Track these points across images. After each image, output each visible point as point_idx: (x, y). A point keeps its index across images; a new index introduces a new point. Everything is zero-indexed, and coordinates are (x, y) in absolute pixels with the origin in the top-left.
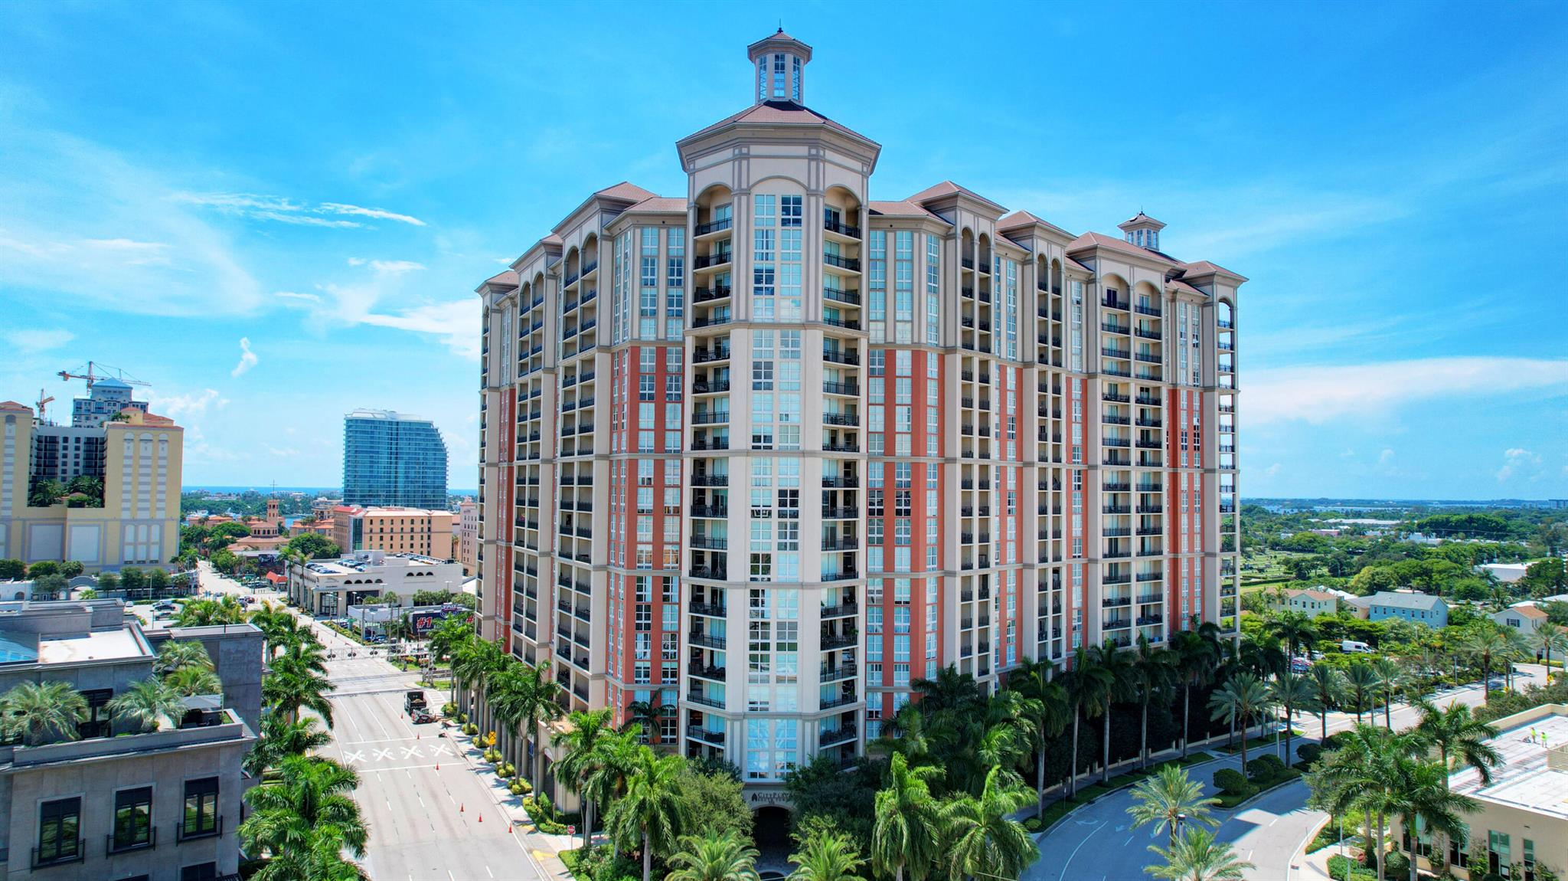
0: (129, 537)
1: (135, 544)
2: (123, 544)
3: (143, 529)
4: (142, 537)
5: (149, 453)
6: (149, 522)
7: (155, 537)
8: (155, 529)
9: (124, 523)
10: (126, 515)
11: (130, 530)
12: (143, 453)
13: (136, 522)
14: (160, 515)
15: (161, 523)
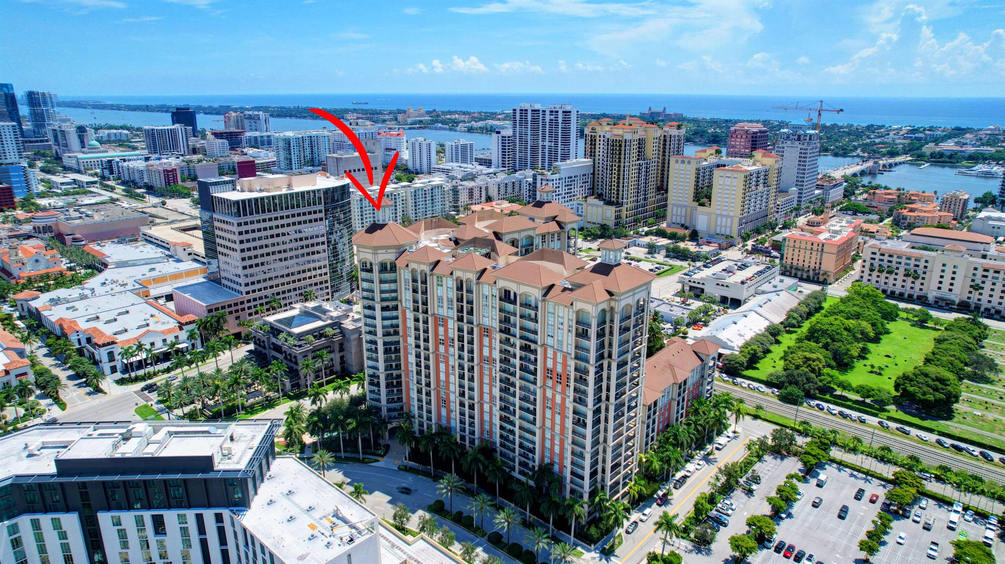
0: (719, 223)
1: (721, 226)
2: (716, 225)
3: (724, 219)
4: (724, 224)
5: (729, 183)
6: (727, 216)
7: (729, 225)
8: (729, 220)
9: (718, 215)
10: (718, 212)
11: (719, 218)
12: (727, 183)
13: (721, 216)
14: (732, 214)
15: (732, 217)
